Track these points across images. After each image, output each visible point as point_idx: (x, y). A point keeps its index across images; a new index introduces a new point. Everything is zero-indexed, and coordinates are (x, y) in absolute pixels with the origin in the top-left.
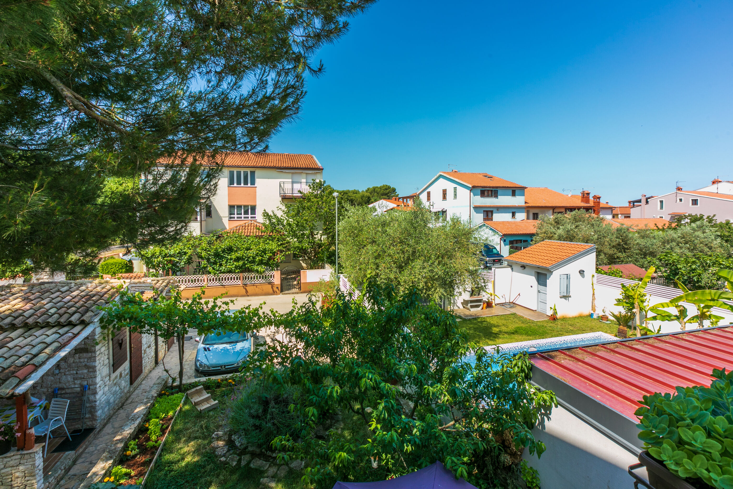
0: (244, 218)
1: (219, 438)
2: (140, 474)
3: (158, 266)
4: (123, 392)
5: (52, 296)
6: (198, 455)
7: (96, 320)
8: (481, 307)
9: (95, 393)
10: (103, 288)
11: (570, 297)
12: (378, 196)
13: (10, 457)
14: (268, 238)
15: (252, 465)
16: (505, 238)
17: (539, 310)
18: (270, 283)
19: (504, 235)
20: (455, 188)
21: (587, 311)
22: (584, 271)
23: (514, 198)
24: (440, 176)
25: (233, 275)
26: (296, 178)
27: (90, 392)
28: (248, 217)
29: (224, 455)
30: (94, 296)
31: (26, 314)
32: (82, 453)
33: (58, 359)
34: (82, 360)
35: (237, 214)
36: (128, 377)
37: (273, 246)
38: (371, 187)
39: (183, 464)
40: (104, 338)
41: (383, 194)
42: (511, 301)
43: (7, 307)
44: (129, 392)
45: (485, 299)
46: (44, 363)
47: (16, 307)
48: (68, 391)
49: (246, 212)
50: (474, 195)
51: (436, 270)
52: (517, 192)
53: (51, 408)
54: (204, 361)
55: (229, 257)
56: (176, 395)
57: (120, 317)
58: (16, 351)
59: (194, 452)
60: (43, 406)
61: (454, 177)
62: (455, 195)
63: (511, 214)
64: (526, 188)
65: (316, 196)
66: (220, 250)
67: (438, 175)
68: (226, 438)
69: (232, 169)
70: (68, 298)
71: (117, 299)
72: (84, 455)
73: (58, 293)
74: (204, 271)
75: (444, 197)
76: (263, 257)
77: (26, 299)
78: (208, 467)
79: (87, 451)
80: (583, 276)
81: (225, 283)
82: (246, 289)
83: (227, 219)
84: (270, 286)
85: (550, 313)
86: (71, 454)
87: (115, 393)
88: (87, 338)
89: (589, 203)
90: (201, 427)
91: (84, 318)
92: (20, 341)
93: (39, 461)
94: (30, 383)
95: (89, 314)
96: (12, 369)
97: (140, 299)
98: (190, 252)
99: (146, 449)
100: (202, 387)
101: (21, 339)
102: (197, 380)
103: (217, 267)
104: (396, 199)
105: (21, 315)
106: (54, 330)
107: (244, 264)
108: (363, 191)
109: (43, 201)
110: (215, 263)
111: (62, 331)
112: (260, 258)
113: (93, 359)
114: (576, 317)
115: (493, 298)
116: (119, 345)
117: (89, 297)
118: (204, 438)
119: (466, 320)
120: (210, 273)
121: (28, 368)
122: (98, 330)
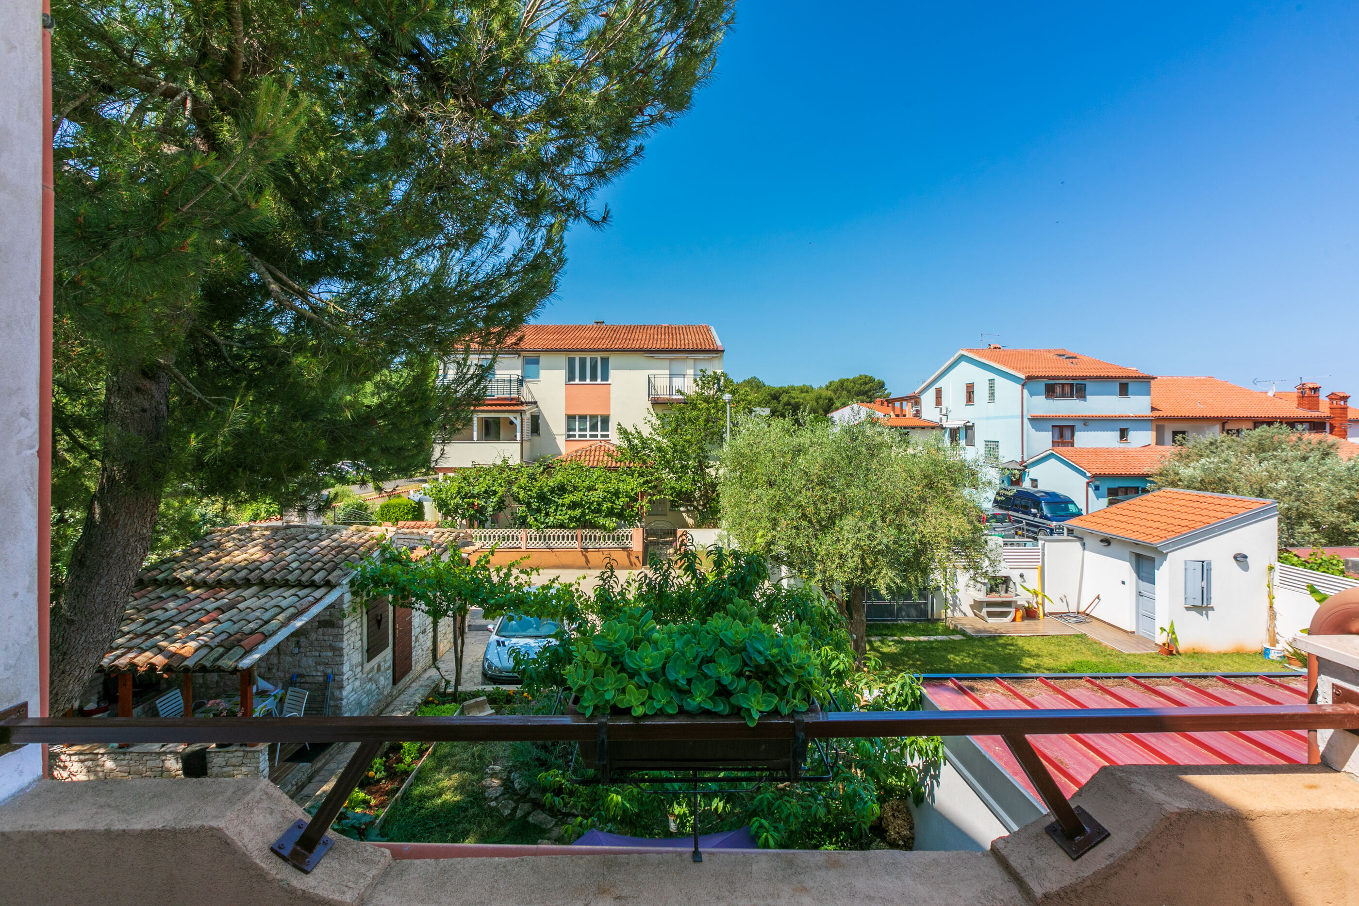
0: (591, 436)
1: (494, 775)
2: (382, 805)
3: (456, 512)
4: (382, 693)
5: (297, 545)
6: (461, 793)
7: (344, 582)
8: (1011, 617)
9: (341, 688)
10: (360, 538)
11: (1212, 609)
12: (848, 397)
13: (232, 752)
14: (625, 472)
15: (530, 819)
16: (1097, 483)
17: (1141, 632)
18: (625, 549)
19: (1095, 477)
20: (992, 381)
21: (1257, 640)
22: (1245, 557)
23: (1123, 400)
24: (962, 358)
25: (566, 532)
26: (677, 367)
27: (336, 685)
28: (596, 436)
29: (496, 799)
30: (347, 547)
31: (263, 567)
32: (321, 769)
33: (292, 630)
34: (326, 638)
35: (580, 430)
36: (390, 672)
37: (632, 484)
38: (836, 380)
39: (439, 801)
40: (354, 609)
41: (859, 394)
42: (1081, 610)
43: (244, 556)
44: (390, 695)
45: (1021, 602)
46: (274, 633)
47: (254, 557)
48: (308, 679)
49: (594, 428)
50: (1032, 394)
51: (878, 535)
52: (1131, 387)
53: (287, 700)
54: (495, 661)
55: (560, 501)
56: (448, 706)
57: (377, 581)
58: (248, 614)
59: (456, 789)
60: (279, 696)
61: (990, 359)
62: (992, 395)
63: (1118, 433)
64: (1154, 378)
65: (707, 400)
66: (546, 490)
67: (956, 356)
68: (504, 775)
69: (572, 355)
70: (316, 548)
71: (376, 554)
72: (322, 773)
73: (305, 542)
74: (523, 523)
75: (970, 399)
76: (613, 503)
77: (267, 548)
78: (471, 812)
79: (327, 767)
80: (1246, 568)
81: (553, 544)
82: (586, 557)
83: (564, 437)
84: (625, 553)
85: (1161, 639)
86: (305, 767)
87: (369, 693)
88: (331, 606)
89: (1317, 410)
90: (473, 755)
91: (330, 578)
92: (253, 602)
93: (264, 764)
94: (256, 656)
95: (338, 572)
96: (238, 636)
97: (408, 557)
98: (501, 491)
99: (395, 773)
100: (484, 698)
101: (255, 599)
102: (480, 688)
103: (541, 517)
104: (882, 403)
105: (258, 568)
106: (293, 591)
107: (583, 514)
108: (820, 388)
109: (244, 418)
110: (539, 510)
111: (301, 593)
112: (609, 505)
113: (339, 637)
114: (1225, 654)
115: (1040, 601)
116: (376, 623)
117: (340, 549)
118: (473, 771)
119: (971, 640)
120: (531, 527)
121: (257, 637)
122: (348, 597)
